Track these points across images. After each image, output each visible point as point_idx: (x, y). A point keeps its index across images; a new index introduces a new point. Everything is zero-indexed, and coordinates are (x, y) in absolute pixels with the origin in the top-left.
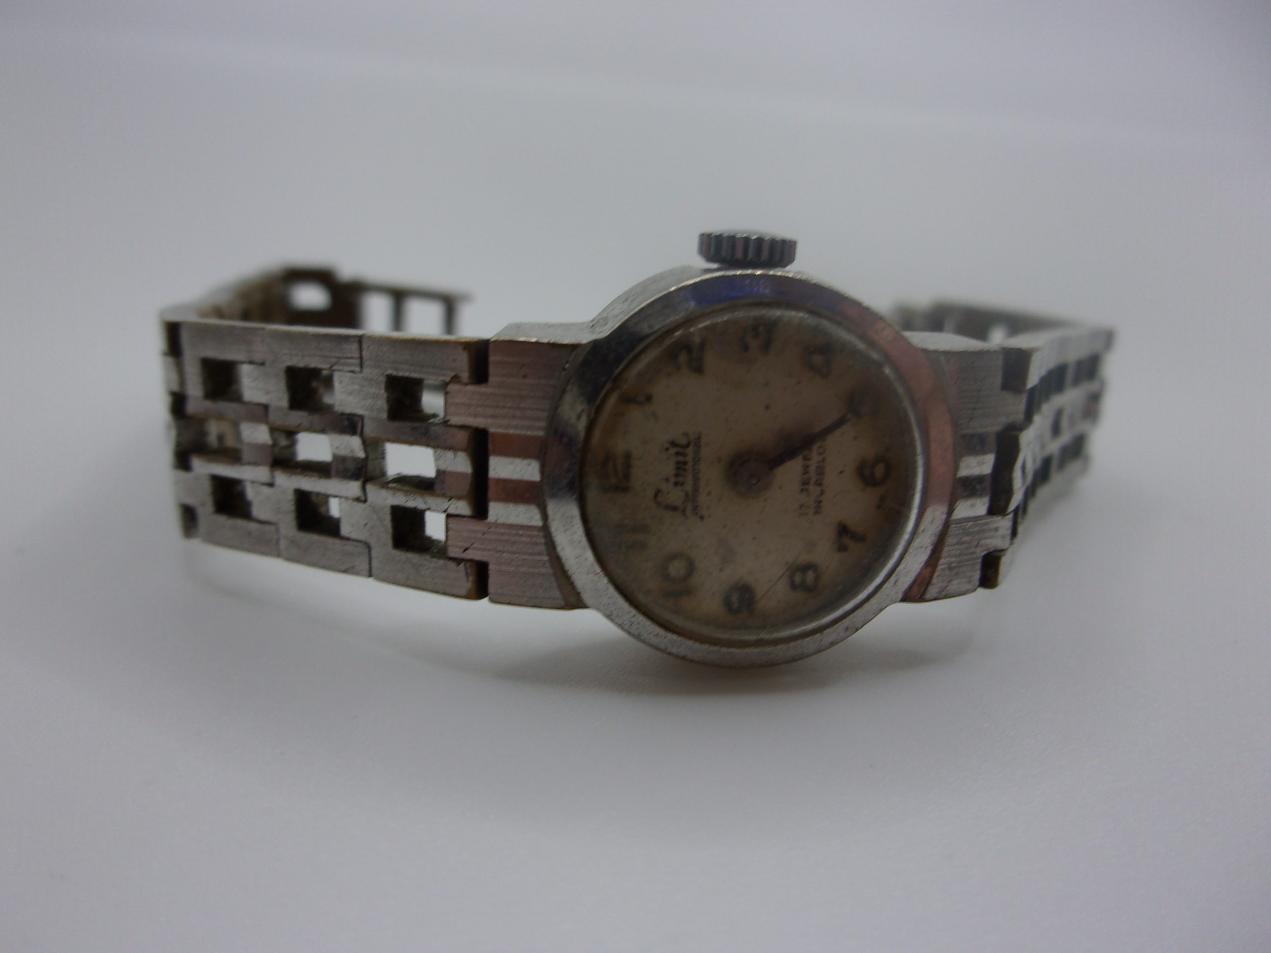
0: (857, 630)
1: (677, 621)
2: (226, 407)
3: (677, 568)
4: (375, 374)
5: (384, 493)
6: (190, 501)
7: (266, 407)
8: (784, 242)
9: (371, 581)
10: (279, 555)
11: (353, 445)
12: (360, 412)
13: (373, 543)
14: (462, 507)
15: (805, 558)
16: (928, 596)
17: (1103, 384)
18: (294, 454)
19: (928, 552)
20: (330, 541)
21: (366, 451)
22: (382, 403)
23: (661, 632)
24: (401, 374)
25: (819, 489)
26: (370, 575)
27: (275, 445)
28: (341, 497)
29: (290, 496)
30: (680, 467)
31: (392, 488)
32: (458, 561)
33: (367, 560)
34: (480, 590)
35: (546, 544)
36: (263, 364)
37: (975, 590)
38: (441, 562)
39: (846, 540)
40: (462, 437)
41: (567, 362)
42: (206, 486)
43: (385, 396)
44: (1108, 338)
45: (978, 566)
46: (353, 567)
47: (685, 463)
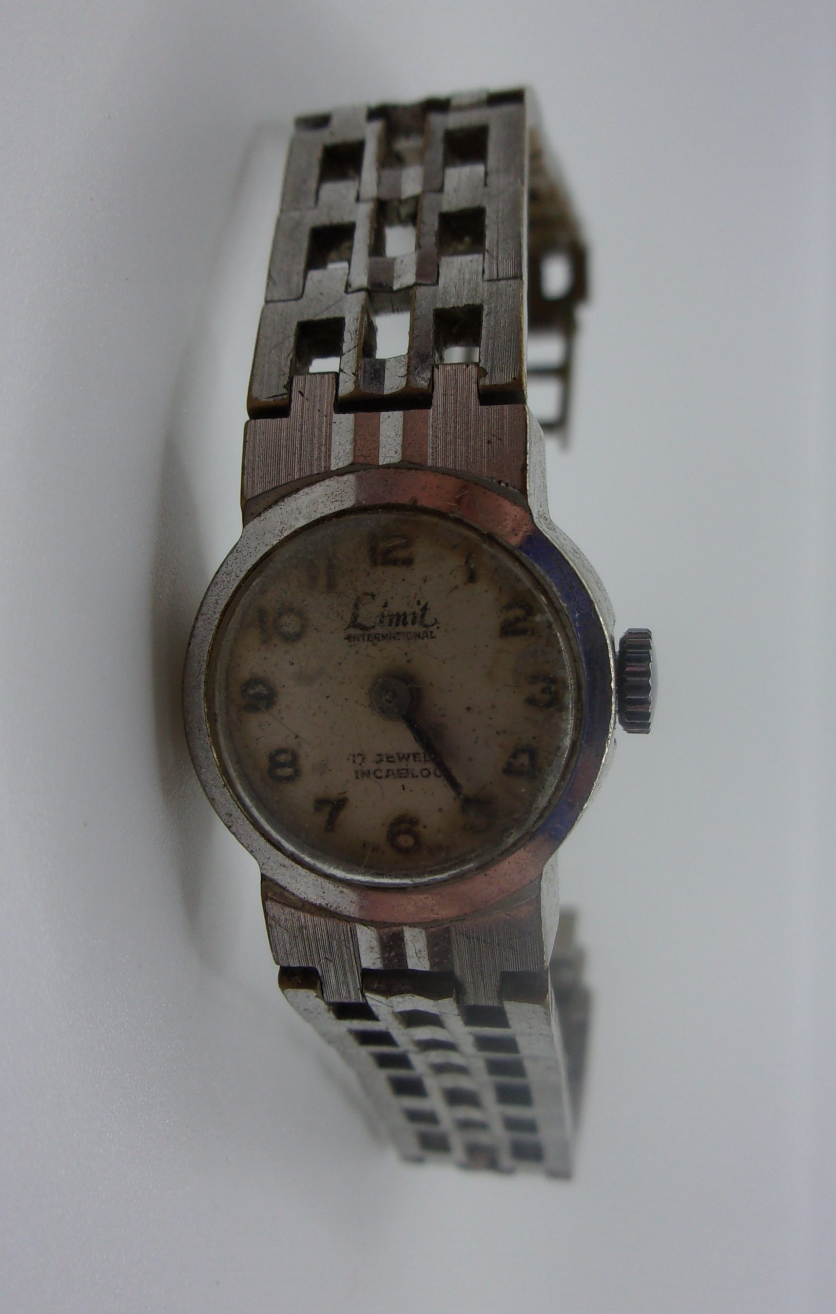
0: (229, 828)
1: (234, 622)
2: (438, 151)
3: (290, 624)
4: (482, 293)
5: (357, 309)
6: (335, 122)
7: (441, 190)
8: (647, 716)
9: (262, 302)
10: (282, 211)
11: (406, 277)
12: (442, 281)
13: (302, 301)
14: (347, 387)
15: (306, 763)
16: (268, 903)
17: (509, 1172)
18: (391, 224)
19: (318, 902)
20: (302, 259)
21: (399, 290)
22: (452, 302)
23: (221, 607)
24: (484, 318)
25: (383, 774)
26: (267, 302)
27: (401, 202)
28: (349, 270)
29: (347, 218)
30: (401, 619)
31: (362, 318)
32: (289, 386)
33: (284, 297)
34: (257, 411)
35: (311, 475)
36: (486, 185)
37: (277, 963)
38: (287, 370)
39: (327, 809)
40: (422, 382)
41: (507, 485)
42: (351, 136)
43: (460, 305)
44: (562, 1174)
45: (304, 965)
46: (275, 283)
47: (405, 624)
